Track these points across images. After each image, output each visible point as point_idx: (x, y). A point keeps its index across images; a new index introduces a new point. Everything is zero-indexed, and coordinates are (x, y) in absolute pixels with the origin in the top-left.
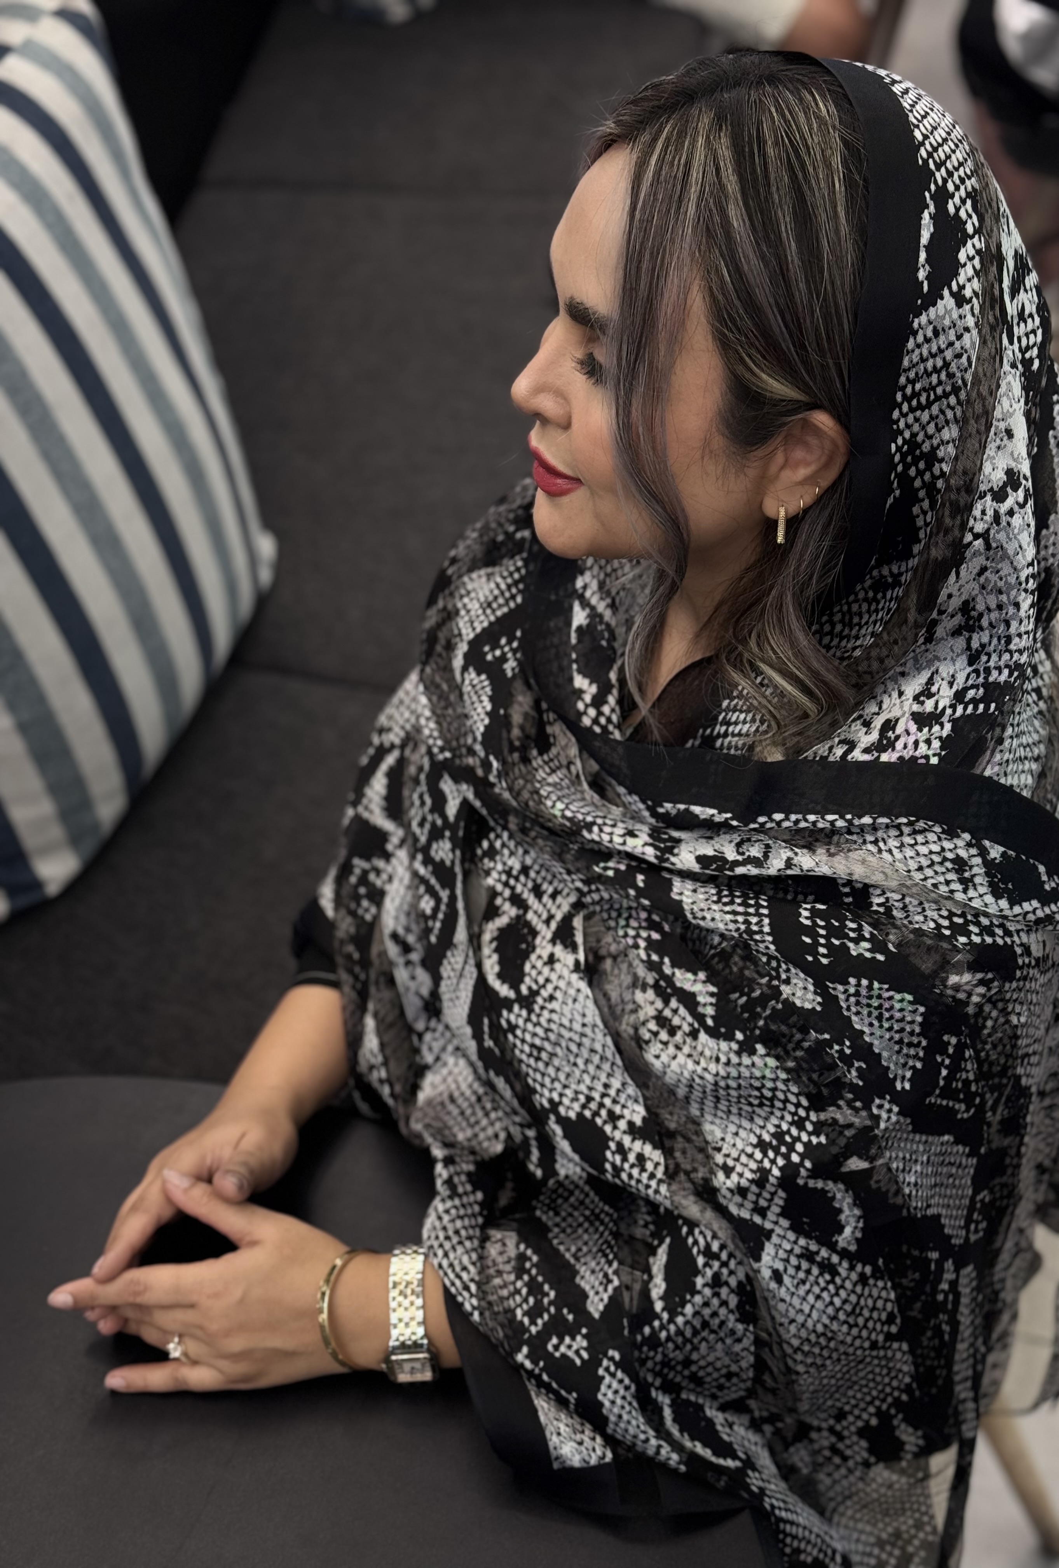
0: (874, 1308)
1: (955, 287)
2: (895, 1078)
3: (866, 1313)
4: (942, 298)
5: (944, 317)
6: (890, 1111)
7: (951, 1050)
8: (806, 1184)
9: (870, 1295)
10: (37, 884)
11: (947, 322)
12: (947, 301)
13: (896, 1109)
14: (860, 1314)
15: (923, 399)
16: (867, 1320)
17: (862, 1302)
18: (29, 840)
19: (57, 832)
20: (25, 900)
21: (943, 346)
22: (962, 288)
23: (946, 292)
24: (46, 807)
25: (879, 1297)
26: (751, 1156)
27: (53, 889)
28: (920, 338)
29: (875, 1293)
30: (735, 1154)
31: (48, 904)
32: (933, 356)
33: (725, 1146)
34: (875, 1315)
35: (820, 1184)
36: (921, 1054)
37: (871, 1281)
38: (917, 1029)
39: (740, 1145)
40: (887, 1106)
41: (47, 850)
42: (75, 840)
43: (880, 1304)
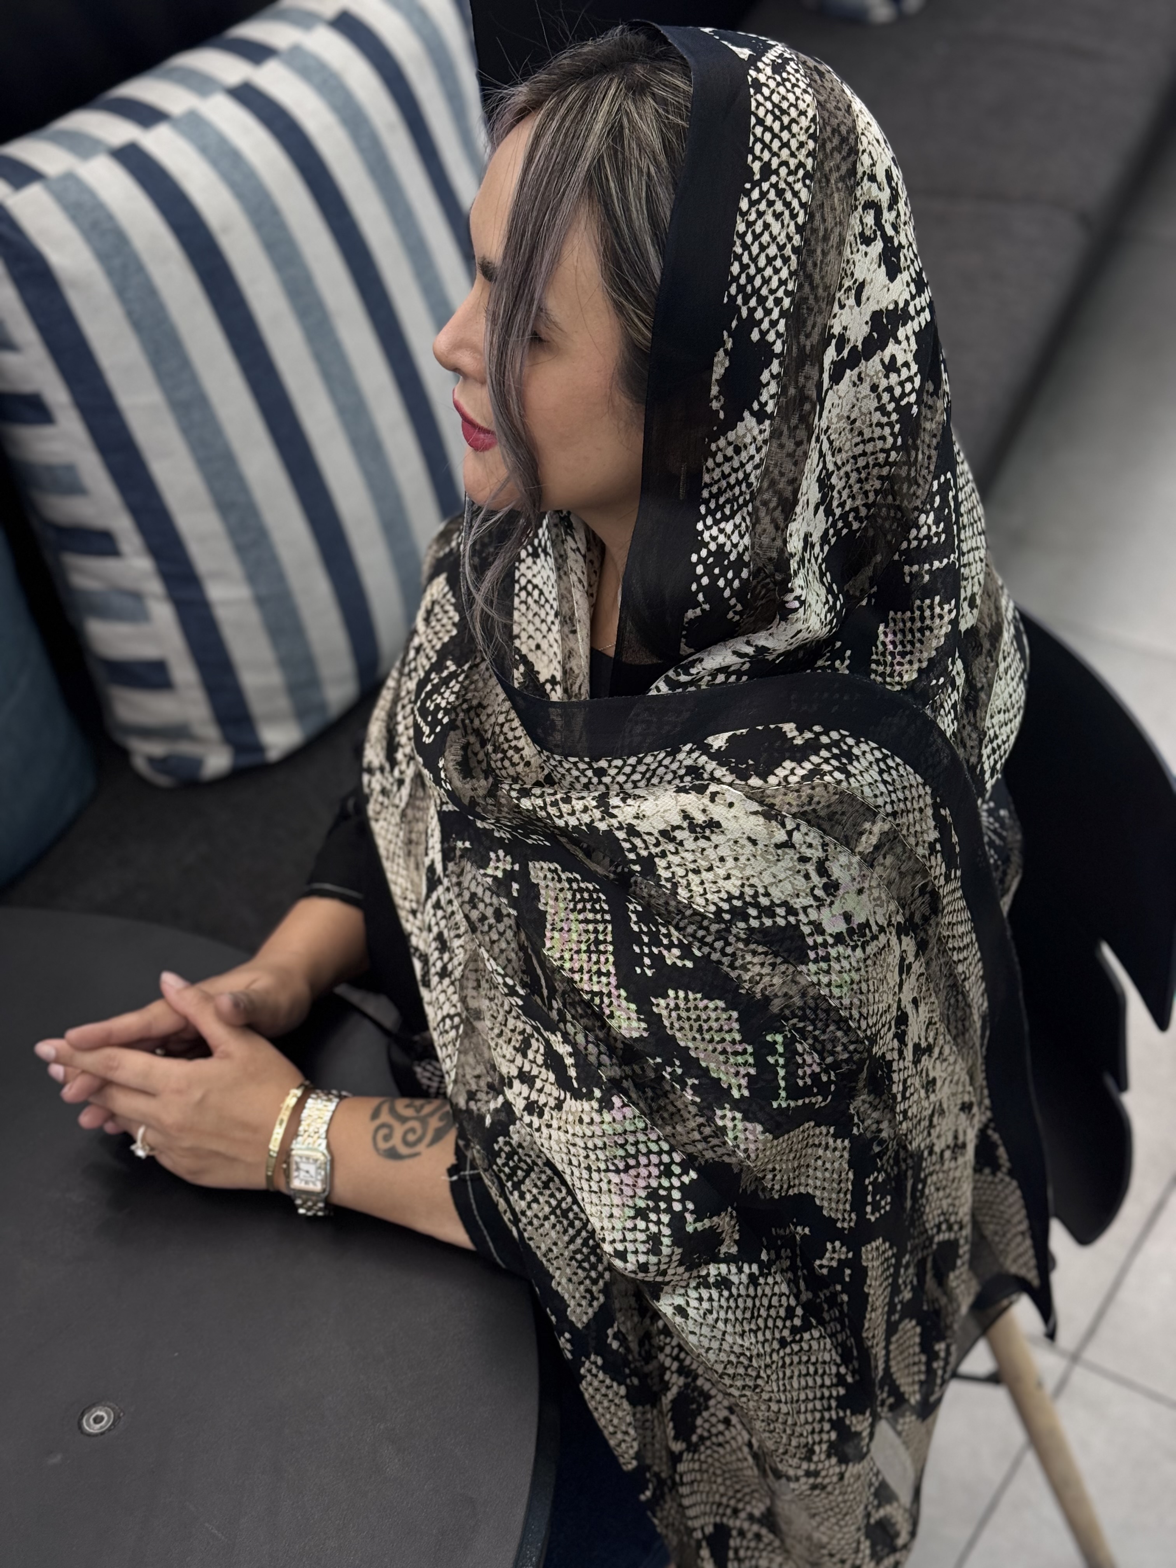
0: (770, 1306)
1: (756, 406)
2: (730, 1087)
3: (763, 1312)
4: (742, 420)
5: (744, 436)
6: (734, 1119)
7: (781, 1049)
8: (696, 1229)
9: (764, 1295)
10: (259, 748)
11: (748, 440)
12: (749, 420)
13: (739, 1115)
14: (759, 1316)
15: (727, 511)
16: (766, 1320)
17: (758, 1303)
18: (257, 706)
19: (283, 703)
20: (248, 760)
21: (745, 461)
22: (763, 405)
23: (746, 414)
24: (274, 678)
25: (774, 1294)
26: (634, 1229)
27: (273, 755)
28: (719, 458)
29: (768, 1291)
30: (618, 1236)
31: (265, 769)
32: (736, 470)
33: (606, 1233)
34: (773, 1312)
35: (707, 1223)
36: (751, 1060)
37: (761, 1280)
38: (738, 1037)
39: (619, 1225)
40: (729, 1115)
41: (274, 718)
42: (301, 713)
43: (775, 1301)
